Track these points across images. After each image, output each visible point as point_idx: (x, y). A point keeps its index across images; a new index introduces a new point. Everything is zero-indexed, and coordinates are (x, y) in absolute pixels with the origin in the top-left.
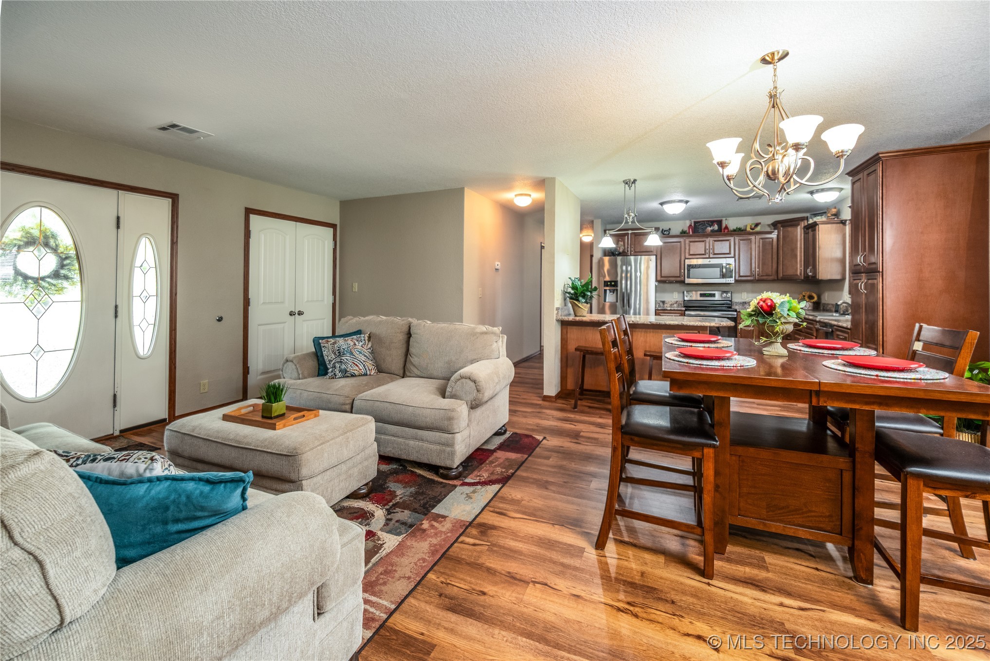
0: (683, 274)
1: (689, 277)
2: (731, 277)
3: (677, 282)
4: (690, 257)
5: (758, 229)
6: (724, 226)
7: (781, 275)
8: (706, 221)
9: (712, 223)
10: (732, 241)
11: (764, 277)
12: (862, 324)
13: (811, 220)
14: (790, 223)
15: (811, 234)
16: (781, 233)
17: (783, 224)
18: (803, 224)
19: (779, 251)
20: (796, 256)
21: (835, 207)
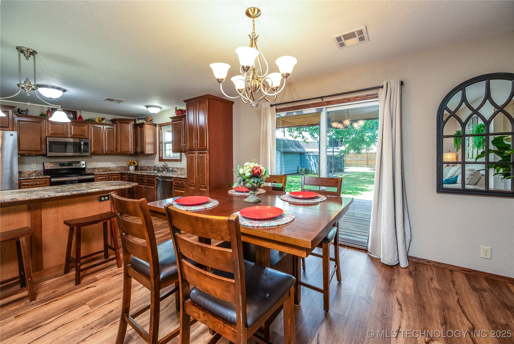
0: (44, 148)
1: (50, 151)
2: (88, 152)
3: (38, 155)
4: (51, 135)
5: (104, 122)
6: (78, 116)
7: (119, 151)
10: (87, 127)
11: (109, 152)
12: (196, 175)
13: (137, 121)
14: (124, 121)
15: (139, 129)
16: (119, 126)
17: (120, 121)
18: (132, 123)
19: (118, 137)
20: (129, 140)
21: (151, 117)
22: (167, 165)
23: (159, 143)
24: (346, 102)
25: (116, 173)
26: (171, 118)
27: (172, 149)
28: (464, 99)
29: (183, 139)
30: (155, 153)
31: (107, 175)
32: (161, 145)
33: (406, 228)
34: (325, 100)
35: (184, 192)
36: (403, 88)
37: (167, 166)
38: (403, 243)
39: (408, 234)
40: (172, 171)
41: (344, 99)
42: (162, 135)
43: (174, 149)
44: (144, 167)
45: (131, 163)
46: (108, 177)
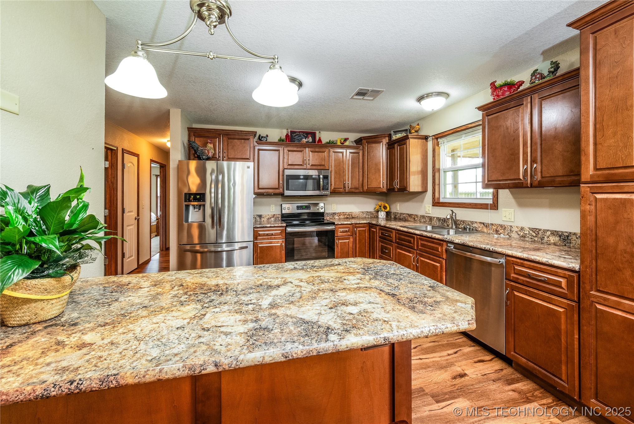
0: (281, 185)
1: (288, 189)
2: (327, 189)
3: (276, 195)
4: (289, 167)
5: (347, 143)
6: (317, 139)
7: (366, 188)
8: (302, 132)
9: (307, 134)
10: (327, 153)
11: (353, 190)
13: (394, 136)
14: (374, 140)
15: (397, 148)
16: (366, 149)
17: (368, 140)
18: (385, 141)
19: (364, 166)
20: (379, 170)
21: (418, 125)
22: (455, 216)
23: (433, 170)
25: (362, 224)
26: (479, 108)
27: (481, 181)
29: (525, 153)
30: (425, 191)
31: (351, 226)
32: (437, 174)
35: (560, 309)
37: (456, 218)
42: (439, 155)
43: (488, 181)
44: (401, 214)
45: (380, 206)
46: (351, 228)
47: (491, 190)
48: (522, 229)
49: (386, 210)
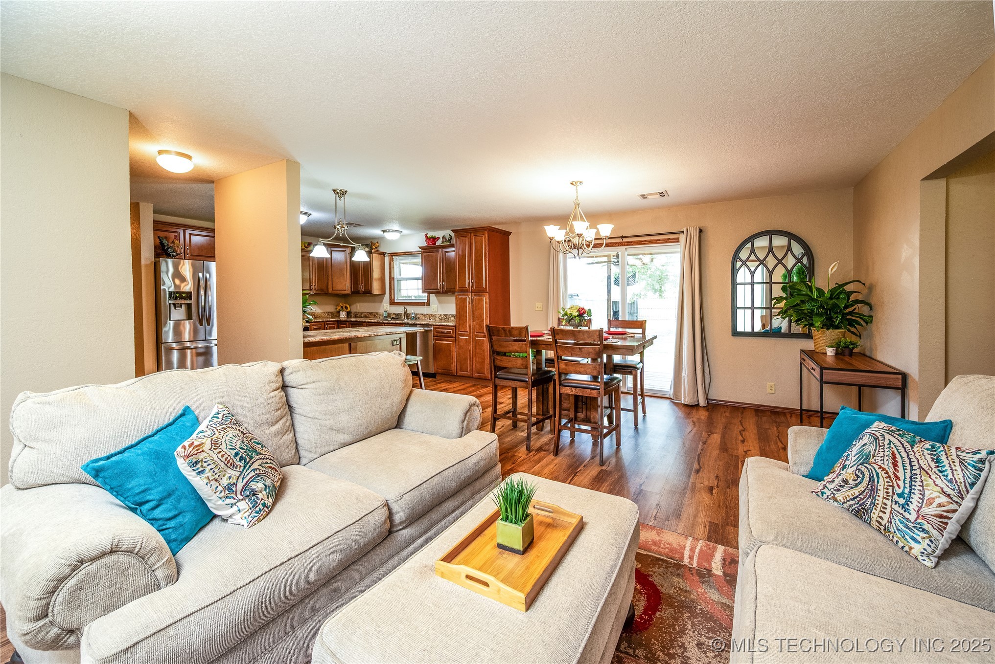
7: (330, 290)
11: (319, 291)
12: (469, 322)
18: (349, 250)
19: (328, 270)
20: (344, 275)
21: (378, 243)
23: (390, 279)
24: (647, 244)
25: (332, 321)
26: (420, 248)
27: (421, 288)
28: (753, 250)
29: (440, 277)
30: (384, 294)
31: (323, 323)
32: (394, 282)
33: (705, 371)
34: (625, 240)
35: (451, 343)
36: (702, 234)
37: (407, 312)
38: (702, 384)
39: (707, 376)
40: (415, 318)
41: (645, 241)
42: (394, 268)
43: (425, 289)
44: (362, 313)
45: (342, 307)
46: (323, 325)
47: (426, 295)
48: (441, 315)
49: (348, 310)
